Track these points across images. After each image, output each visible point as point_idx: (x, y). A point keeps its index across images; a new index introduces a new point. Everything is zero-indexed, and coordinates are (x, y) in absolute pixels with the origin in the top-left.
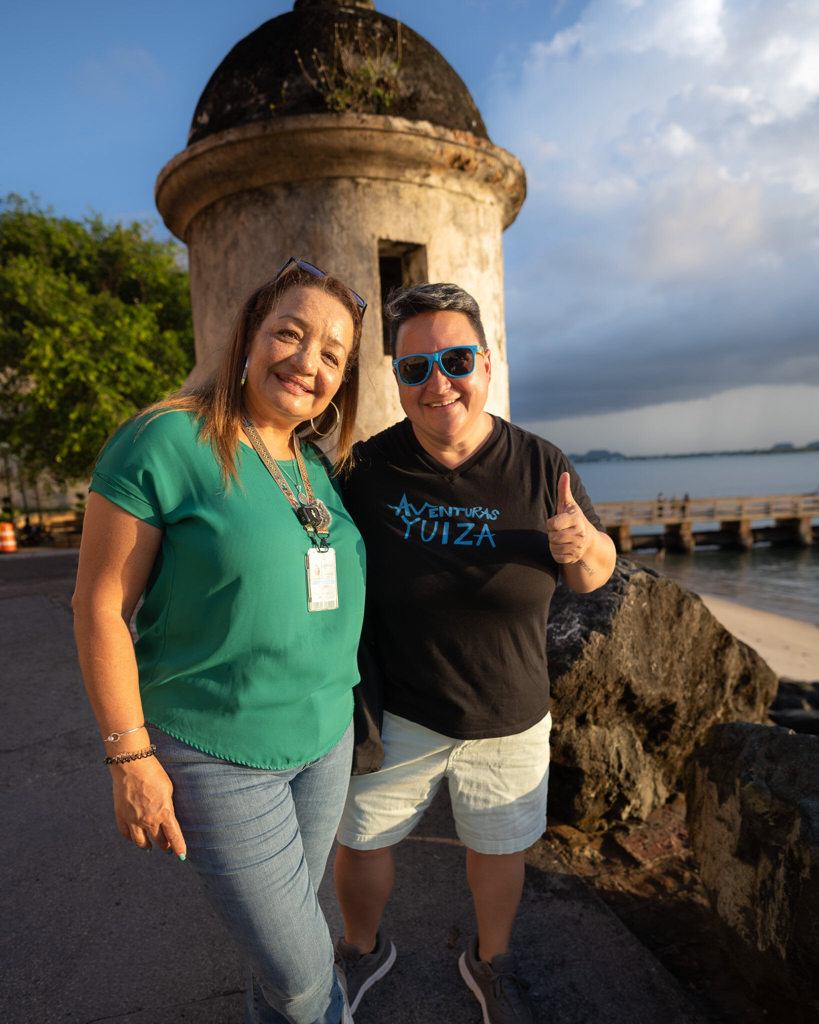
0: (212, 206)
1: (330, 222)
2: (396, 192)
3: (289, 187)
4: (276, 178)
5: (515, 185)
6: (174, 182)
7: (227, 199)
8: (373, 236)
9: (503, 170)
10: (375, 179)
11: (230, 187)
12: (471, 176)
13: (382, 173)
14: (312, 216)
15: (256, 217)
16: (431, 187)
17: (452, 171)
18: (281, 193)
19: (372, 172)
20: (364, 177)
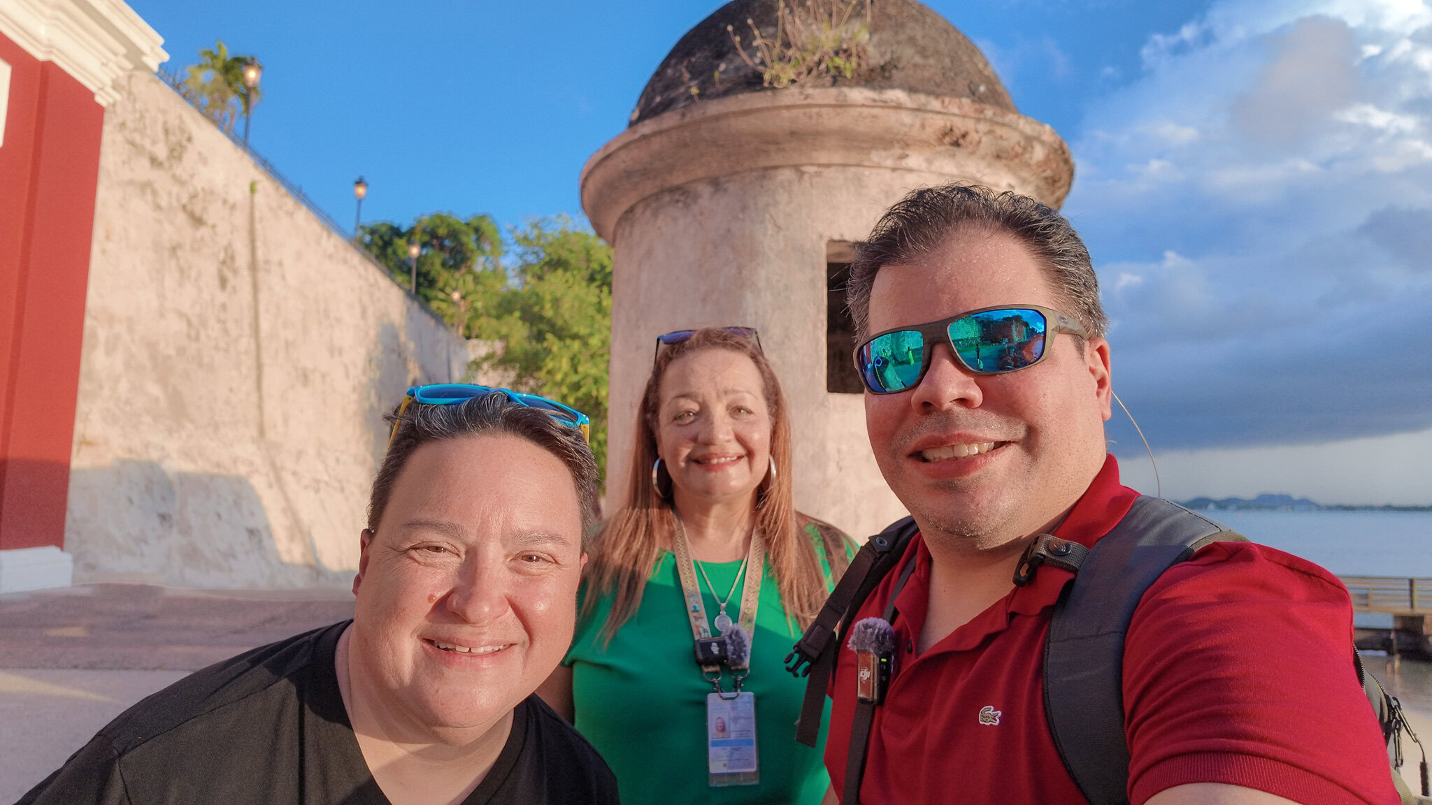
0: (631, 210)
1: (762, 222)
2: (859, 182)
3: (716, 183)
4: (700, 173)
5: (1047, 161)
6: (591, 185)
7: (645, 200)
8: (821, 237)
9: (1023, 143)
10: (828, 166)
11: (649, 188)
12: (973, 153)
13: (837, 158)
14: (741, 216)
15: (675, 219)
16: (910, 170)
17: (942, 148)
18: (705, 190)
19: (823, 157)
20: (813, 165)
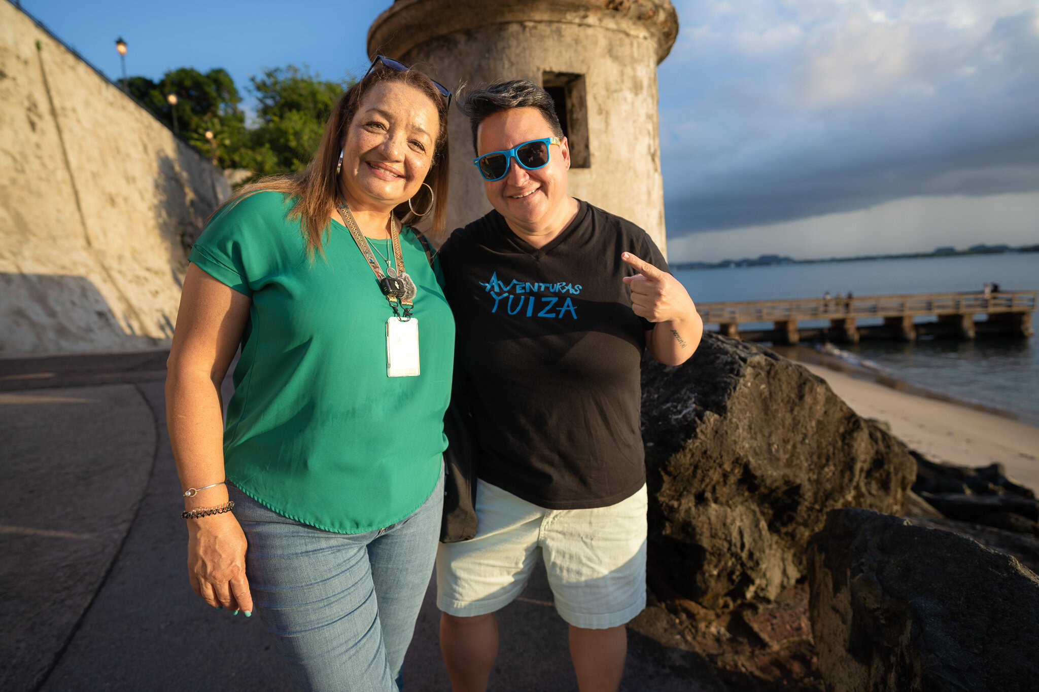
0: (408, 53)
1: (501, 59)
2: (559, 33)
3: (469, 34)
4: (458, 27)
5: (666, 21)
6: (379, 36)
7: (419, 47)
8: (538, 69)
9: (654, 9)
10: (540, 22)
11: (421, 37)
12: (625, 15)
13: (546, 17)
14: (487, 55)
15: (442, 59)
16: (589, 26)
17: (607, 12)
18: (462, 39)
19: (537, 16)
20: (531, 21)
